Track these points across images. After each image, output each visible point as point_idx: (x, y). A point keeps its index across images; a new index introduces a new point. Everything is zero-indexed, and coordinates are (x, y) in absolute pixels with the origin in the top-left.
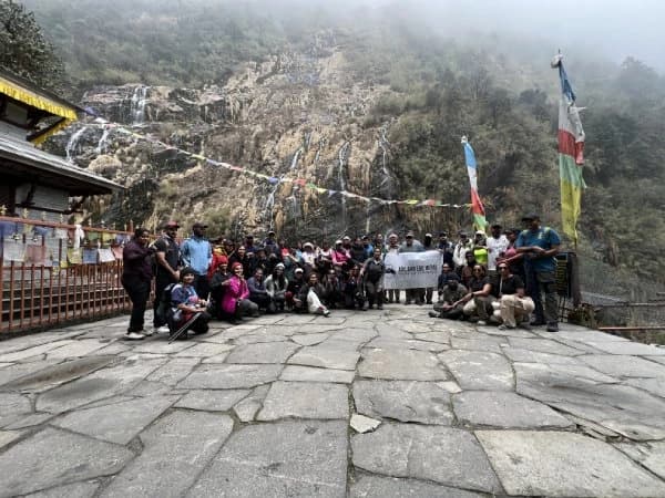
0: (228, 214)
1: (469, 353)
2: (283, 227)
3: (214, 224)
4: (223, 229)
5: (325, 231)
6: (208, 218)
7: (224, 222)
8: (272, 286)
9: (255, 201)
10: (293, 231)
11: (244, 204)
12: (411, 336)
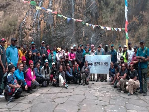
0: (17, 20)
1: (115, 106)
2: (44, 30)
3: (9, 26)
4: (14, 30)
5: (64, 34)
6: (7, 22)
7: (15, 25)
8: (44, 72)
9: (30, 12)
10: (49, 33)
11: (25, 14)
12: (97, 98)
